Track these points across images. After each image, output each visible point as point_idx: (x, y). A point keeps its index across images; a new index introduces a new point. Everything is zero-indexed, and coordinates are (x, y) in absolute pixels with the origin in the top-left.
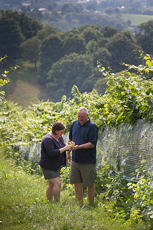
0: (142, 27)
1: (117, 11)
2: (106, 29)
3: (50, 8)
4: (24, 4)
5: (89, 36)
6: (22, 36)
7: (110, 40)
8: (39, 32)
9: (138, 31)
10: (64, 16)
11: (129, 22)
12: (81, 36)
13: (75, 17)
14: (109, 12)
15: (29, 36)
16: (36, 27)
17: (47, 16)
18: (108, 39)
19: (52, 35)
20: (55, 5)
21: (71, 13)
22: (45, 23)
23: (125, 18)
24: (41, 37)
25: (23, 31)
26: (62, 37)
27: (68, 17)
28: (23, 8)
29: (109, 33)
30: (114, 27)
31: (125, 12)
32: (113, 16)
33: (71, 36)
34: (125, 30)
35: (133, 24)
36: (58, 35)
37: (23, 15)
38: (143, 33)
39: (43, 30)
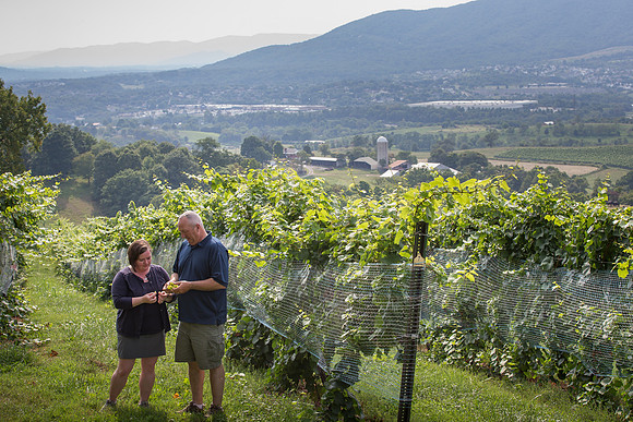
0: (199, 144)
1: (174, 127)
2: (162, 145)
3: (105, 123)
4: (77, 118)
5: (145, 152)
6: (75, 150)
7: (166, 156)
8: (93, 147)
9: (196, 147)
10: (120, 132)
11: (186, 139)
12: (136, 152)
13: (131, 132)
14: (165, 128)
15: (83, 151)
16: (90, 142)
17: (102, 131)
18: (165, 156)
19: (107, 150)
20: (110, 121)
21: (127, 129)
22: (99, 138)
23: (182, 134)
24: (95, 152)
25: (76, 145)
26: (117, 152)
27: (124, 131)
28: (77, 122)
29: (166, 149)
30: (171, 144)
31: (182, 128)
32: (170, 133)
33: (126, 151)
34: (182, 146)
35: (189, 141)
36: (113, 151)
37: (76, 129)
38: (200, 150)
39: (98, 145)
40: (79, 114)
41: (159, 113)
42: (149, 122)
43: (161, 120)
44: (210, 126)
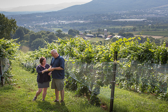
0: (57, 31)
1: (50, 27)
2: (47, 32)
3: (32, 26)
4: (25, 25)
5: (43, 34)
6: (24, 33)
7: (48, 35)
9: (56, 32)
11: (54, 30)
12: (40, 34)
13: (39, 28)
14: (48, 27)
15: (26, 34)
16: (28, 31)
17: (31, 28)
19: (33, 33)
20: (33, 25)
22: (30, 30)
23: (52, 29)
24: (30, 34)
26: (35, 34)
27: (37, 28)
28: (25, 26)
29: (48, 33)
30: (49, 31)
31: (52, 27)
32: (49, 28)
33: (38, 34)
34: (52, 32)
35: (54, 31)
36: (34, 33)
37: (24, 28)
38: (57, 33)
39: (30, 32)
40: (25, 24)
41: (46, 23)
42: (44, 26)
43: (47, 25)
44: (60, 27)
